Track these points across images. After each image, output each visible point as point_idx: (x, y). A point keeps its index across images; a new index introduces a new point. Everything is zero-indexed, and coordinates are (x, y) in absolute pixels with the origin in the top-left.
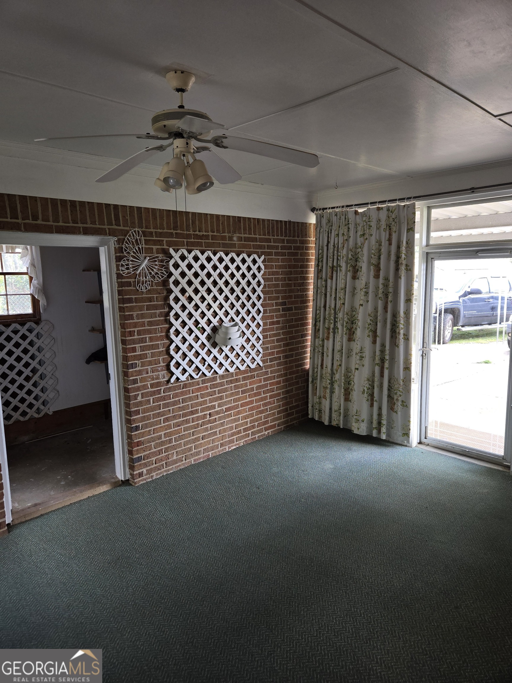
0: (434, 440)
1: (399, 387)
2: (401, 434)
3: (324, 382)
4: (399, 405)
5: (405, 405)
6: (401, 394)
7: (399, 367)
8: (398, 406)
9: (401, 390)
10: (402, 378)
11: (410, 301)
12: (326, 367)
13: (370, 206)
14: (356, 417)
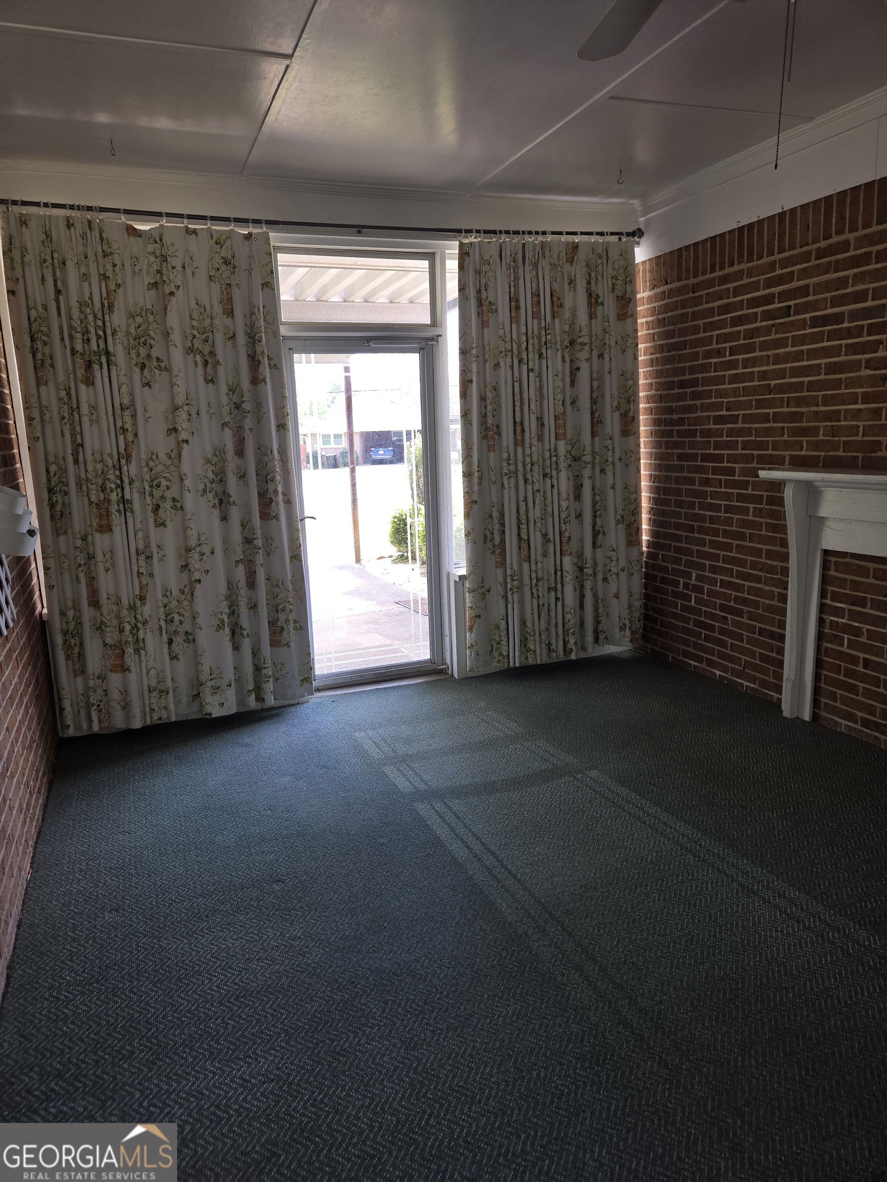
0: (328, 676)
1: (287, 597)
2: (298, 683)
3: (108, 635)
4: (291, 629)
5: (298, 626)
6: (291, 607)
7: (283, 558)
8: (291, 634)
9: (291, 599)
10: (290, 578)
11: (283, 428)
12: (108, 599)
13: (164, 221)
14: (212, 683)
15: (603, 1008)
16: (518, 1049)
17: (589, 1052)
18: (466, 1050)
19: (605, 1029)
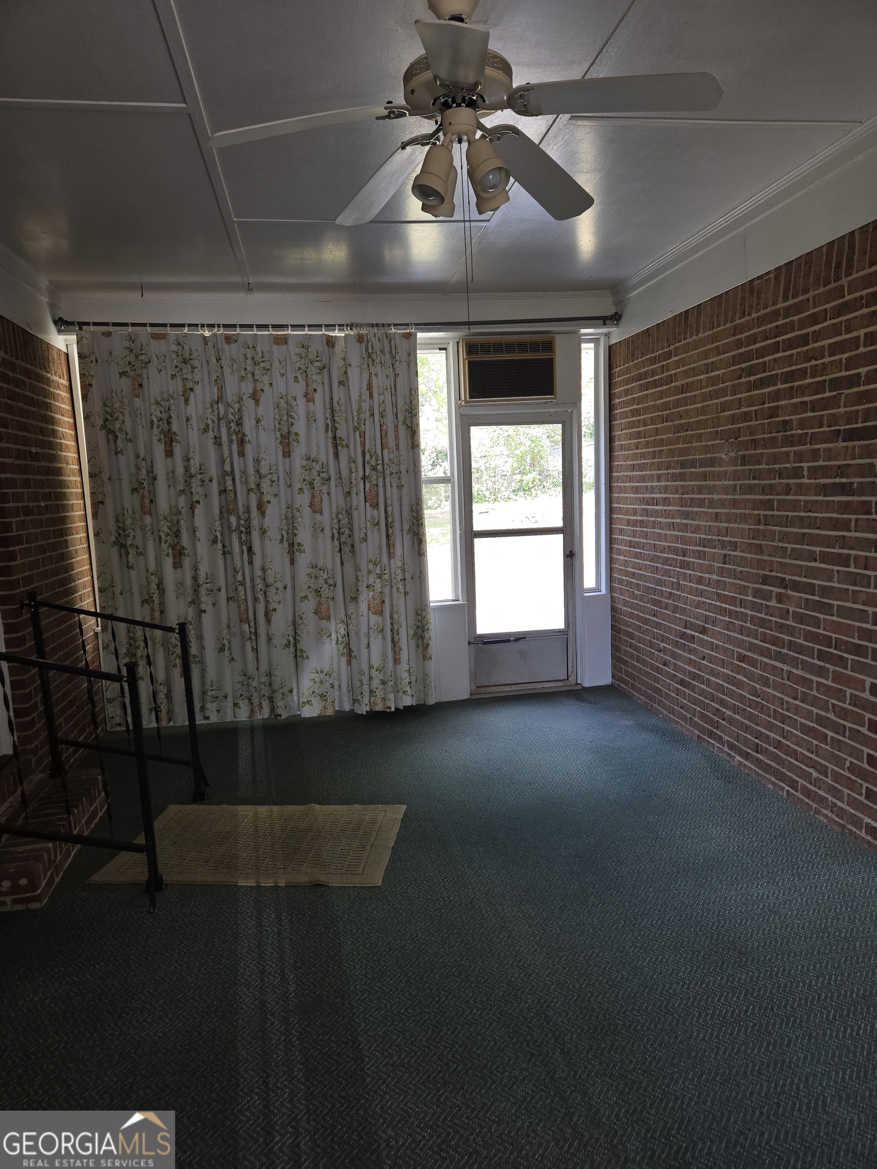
15: (583, 1072)
16: (674, 1048)
17: (608, 1035)
18: (724, 1053)
19: (588, 1052)
